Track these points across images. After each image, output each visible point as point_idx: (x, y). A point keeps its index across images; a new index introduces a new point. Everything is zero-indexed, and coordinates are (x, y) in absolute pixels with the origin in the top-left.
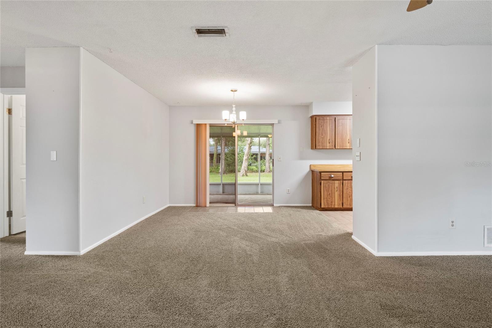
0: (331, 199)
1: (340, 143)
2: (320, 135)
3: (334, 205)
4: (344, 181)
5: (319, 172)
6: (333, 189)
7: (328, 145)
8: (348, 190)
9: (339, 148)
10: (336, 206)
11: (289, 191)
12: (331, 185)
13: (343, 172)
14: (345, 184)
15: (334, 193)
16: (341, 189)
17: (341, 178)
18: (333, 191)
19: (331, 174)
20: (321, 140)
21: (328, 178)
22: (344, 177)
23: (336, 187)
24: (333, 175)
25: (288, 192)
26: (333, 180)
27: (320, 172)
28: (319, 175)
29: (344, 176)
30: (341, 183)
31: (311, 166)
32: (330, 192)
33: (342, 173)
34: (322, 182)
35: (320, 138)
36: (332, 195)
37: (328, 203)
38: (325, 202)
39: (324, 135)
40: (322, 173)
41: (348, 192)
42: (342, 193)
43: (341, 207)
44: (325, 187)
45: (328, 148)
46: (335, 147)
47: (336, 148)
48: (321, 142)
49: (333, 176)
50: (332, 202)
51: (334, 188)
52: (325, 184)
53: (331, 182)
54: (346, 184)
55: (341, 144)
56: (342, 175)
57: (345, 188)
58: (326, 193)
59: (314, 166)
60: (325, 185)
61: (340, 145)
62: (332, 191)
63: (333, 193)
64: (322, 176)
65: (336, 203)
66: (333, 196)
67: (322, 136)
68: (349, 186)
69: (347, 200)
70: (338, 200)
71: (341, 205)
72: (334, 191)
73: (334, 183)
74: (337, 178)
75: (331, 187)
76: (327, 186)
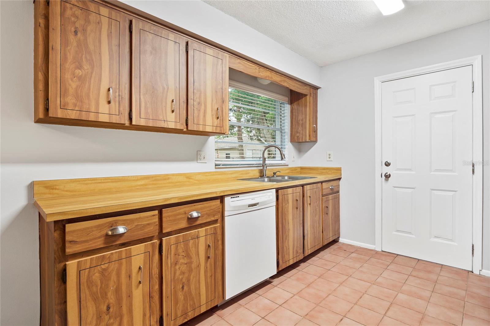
1: (146, 108)
2: (70, 66)
4: (164, 240)
6: (124, 280)
7: (104, 108)
8: (177, 267)
9: (143, 123)
12: (114, 266)
13: (160, 209)
14: (169, 250)
15: (130, 296)
16: (156, 271)
17: (153, 230)
18: (124, 288)
19: (116, 223)
20: (72, 84)
21: (100, 243)
22: (164, 225)
23: (135, 270)
24: (124, 223)
26: (124, 245)
29: (164, 219)
30: (153, 251)
32: (111, 298)
33: (156, 212)
34: (72, 265)
35: (68, 76)
40: (69, 227)
41: (178, 273)
42: (157, 287)
44: (84, 287)
45: (103, 120)
46: (131, 120)
47: (134, 123)
49: (121, 229)
51: (130, 277)
52: (84, 274)
53: (115, 257)
54: (173, 247)
55: (149, 111)
56: (156, 220)
57: (167, 262)
58: (91, 309)
59: (47, 187)
60: (84, 279)
61: (147, 113)
62: (118, 291)
63: (124, 296)
64: (68, 238)
66: (125, 309)
68: (179, 250)
69: (176, 303)
70: (144, 315)
72: (129, 286)
73: (129, 257)
74: (140, 234)
75: (114, 277)
76: (96, 276)
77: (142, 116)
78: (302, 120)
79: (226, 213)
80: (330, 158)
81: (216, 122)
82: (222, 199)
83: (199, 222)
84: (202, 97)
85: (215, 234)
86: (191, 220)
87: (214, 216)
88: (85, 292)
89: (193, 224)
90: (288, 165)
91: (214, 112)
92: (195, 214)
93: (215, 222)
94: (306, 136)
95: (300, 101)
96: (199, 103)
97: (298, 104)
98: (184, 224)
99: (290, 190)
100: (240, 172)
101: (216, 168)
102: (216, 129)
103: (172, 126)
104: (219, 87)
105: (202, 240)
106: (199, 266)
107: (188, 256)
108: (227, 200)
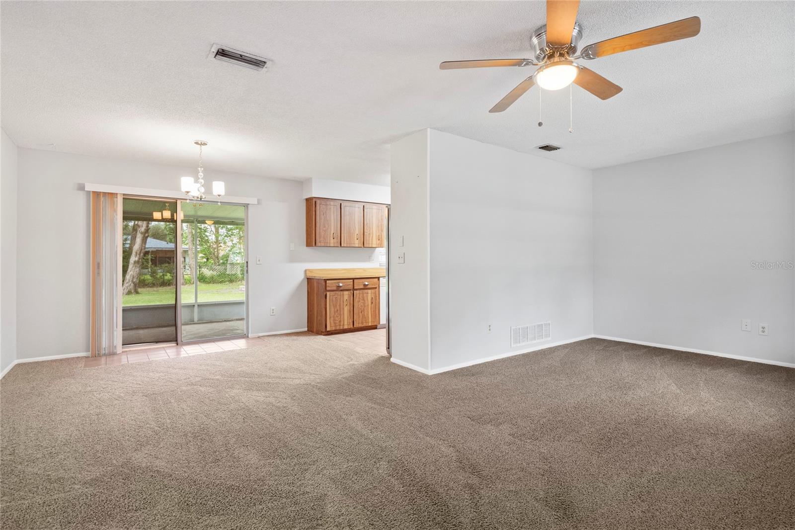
0: (339, 317)
1: (347, 239)
2: (322, 227)
3: (343, 325)
4: (355, 291)
5: (324, 279)
6: (342, 303)
7: (332, 241)
8: (360, 303)
9: (345, 245)
10: (346, 327)
11: (274, 311)
12: (339, 297)
13: (353, 279)
14: (356, 296)
15: (343, 309)
16: (352, 302)
17: (352, 288)
19: (339, 283)
20: (323, 234)
21: (335, 288)
22: (355, 286)
23: (345, 300)
24: (342, 283)
25: (273, 313)
26: (341, 290)
27: (326, 280)
28: (324, 284)
29: (355, 284)
30: (351, 295)
31: (307, 272)
32: (338, 307)
33: (352, 280)
34: (328, 294)
35: (321, 231)
36: (341, 311)
37: (335, 323)
38: (332, 321)
39: (327, 226)
40: (327, 282)
41: (360, 305)
42: (352, 308)
43: (352, 326)
44: (331, 301)
45: (332, 245)
46: (341, 244)
47: (342, 246)
48: (322, 236)
49: (341, 285)
50: (340, 321)
51: (343, 302)
52: (331, 297)
53: (339, 294)
54: (358, 295)
55: (348, 240)
56: (352, 283)
57: (356, 300)
58: (333, 309)
59: (310, 272)
60: (331, 299)
61: (347, 242)
62: (340, 305)
64: (327, 285)
65: (346, 323)
66: (342, 313)
67: (324, 229)
68: (360, 297)
69: (359, 318)
70: (348, 317)
71: (352, 324)
72: (343, 305)
73: (343, 295)
74: (347, 288)
75: (339, 301)
76: (334, 299)
77: (345, 243)
79: (380, 285)
81: (378, 242)
82: (378, 278)
83: (368, 287)
84: (371, 231)
85: (375, 293)
86: (365, 285)
87: (375, 285)
88: (331, 304)
89: (365, 287)
91: (377, 237)
92: (367, 283)
93: (376, 288)
96: (369, 234)
98: (362, 287)
101: (380, 266)
102: (378, 245)
103: (357, 246)
104: (380, 224)
105: (369, 295)
106: (368, 305)
107: (364, 300)
108: (381, 279)
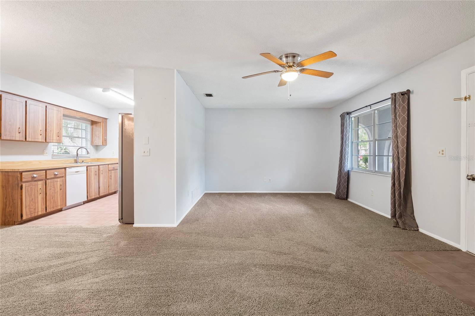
0: (34, 205)
1: (31, 134)
3: (38, 212)
4: (47, 181)
5: (18, 172)
6: (36, 192)
7: (18, 135)
8: (51, 191)
10: (40, 213)
12: (34, 187)
13: (46, 170)
14: (49, 184)
15: (38, 197)
16: (45, 191)
17: (44, 177)
18: (36, 194)
19: (33, 174)
20: (9, 127)
21: (30, 179)
22: (47, 176)
23: (39, 189)
24: (36, 174)
26: (35, 181)
27: (21, 173)
28: (20, 176)
29: (47, 174)
30: (44, 184)
32: (33, 197)
33: (45, 171)
34: (24, 185)
35: (8, 124)
36: (35, 200)
37: (30, 212)
38: (28, 210)
39: (13, 121)
40: (23, 173)
41: (51, 193)
42: (45, 196)
43: (45, 212)
44: (26, 191)
45: (17, 139)
46: (26, 138)
47: (27, 140)
49: (35, 176)
50: (35, 209)
51: (38, 191)
52: (27, 187)
53: (34, 184)
54: (50, 183)
56: (45, 174)
57: (48, 189)
58: (28, 198)
60: (26, 189)
62: (34, 195)
63: (36, 196)
64: (23, 177)
65: (40, 210)
67: (11, 123)
68: (52, 185)
69: (51, 203)
70: (41, 204)
71: (45, 209)
72: (37, 194)
73: (37, 185)
74: (40, 178)
75: (33, 190)
76: (29, 189)
77: (30, 137)
78: (98, 134)
79: (67, 174)
80: (113, 153)
81: (58, 138)
82: (65, 168)
83: (58, 176)
84: (52, 127)
85: (63, 181)
86: (55, 175)
87: (63, 175)
88: (27, 194)
89: (56, 177)
90: (89, 157)
91: (57, 134)
92: (56, 173)
93: (63, 177)
94: (100, 142)
95: (97, 124)
96: (51, 131)
97: (96, 126)
98: (53, 176)
99: (93, 167)
100: (64, 160)
101: (52, 158)
102: (58, 141)
103: (40, 141)
104: (59, 123)
105: (59, 183)
106: (57, 192)
107: (54, 187)
108: (67, 169)
